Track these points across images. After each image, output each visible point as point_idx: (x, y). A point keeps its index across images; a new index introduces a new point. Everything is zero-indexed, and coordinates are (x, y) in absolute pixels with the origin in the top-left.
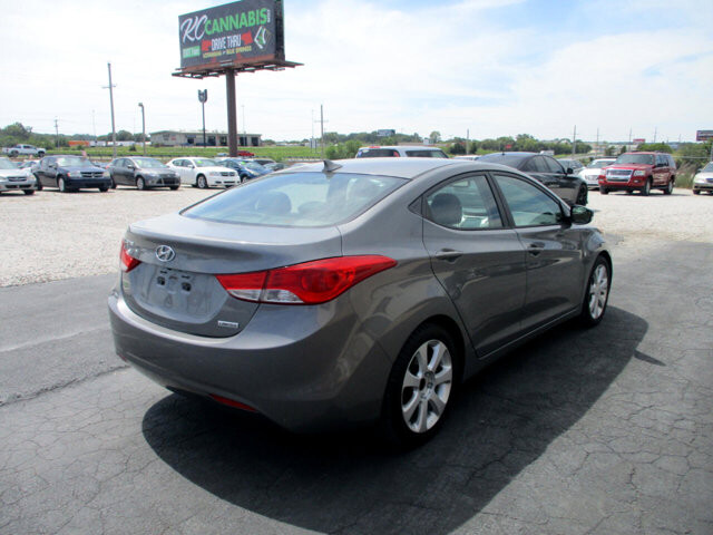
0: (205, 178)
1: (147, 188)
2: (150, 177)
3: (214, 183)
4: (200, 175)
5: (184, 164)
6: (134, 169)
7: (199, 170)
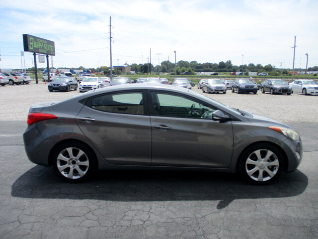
0: (306, 90)
1: (274, 93)
2: (276, 89)
3: (310, 93)
4: (304, 88)
5: (298, 83)
6: (271, 84)
7: (305, 86)
